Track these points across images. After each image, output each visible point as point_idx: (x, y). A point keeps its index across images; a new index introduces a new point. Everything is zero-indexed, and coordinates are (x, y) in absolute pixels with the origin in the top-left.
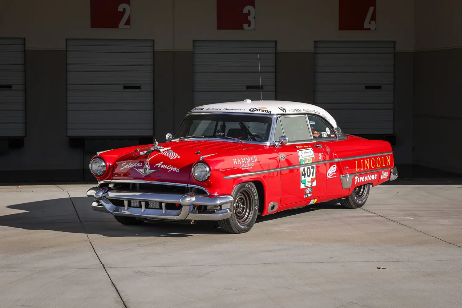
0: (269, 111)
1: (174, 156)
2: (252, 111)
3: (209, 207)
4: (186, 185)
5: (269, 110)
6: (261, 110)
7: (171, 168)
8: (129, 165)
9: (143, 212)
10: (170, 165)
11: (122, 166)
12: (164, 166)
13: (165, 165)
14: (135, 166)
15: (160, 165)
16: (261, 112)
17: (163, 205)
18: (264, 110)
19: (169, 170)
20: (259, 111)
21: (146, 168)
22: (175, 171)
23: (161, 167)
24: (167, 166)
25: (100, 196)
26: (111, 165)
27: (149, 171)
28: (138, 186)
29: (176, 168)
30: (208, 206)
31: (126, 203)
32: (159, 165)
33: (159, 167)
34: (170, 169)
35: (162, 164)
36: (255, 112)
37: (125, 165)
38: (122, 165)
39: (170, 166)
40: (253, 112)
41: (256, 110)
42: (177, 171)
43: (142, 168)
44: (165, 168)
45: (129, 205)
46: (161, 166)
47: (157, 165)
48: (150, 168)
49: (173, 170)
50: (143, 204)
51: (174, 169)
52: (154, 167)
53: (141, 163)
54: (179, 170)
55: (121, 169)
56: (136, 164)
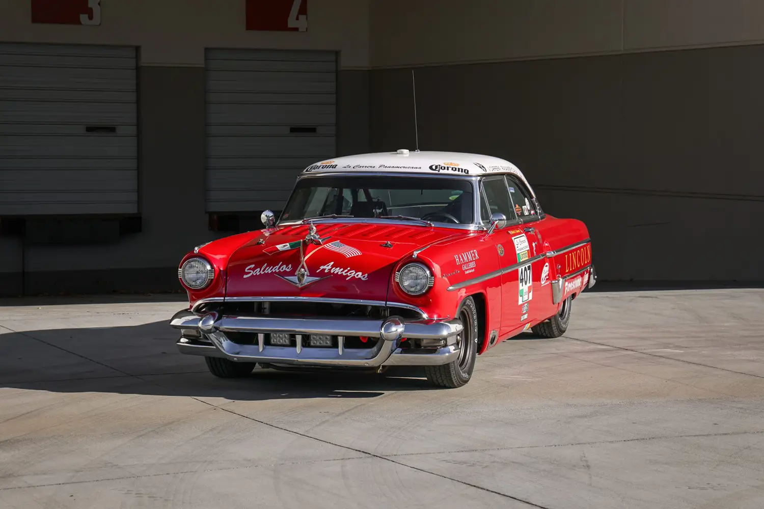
0: (465, 170)
1: (350, 252)
2: (435, 170)
3: (425, 341)
4: (383, 304)
5: (464, 168)
6: (450, 169)
7: (352, 274)
8: (262, 269)
9: (299, 354)
10: (349, 269)
11: (246, 271)
12: (338, 271)
13: (339, 268)
14: (277, 271)
15: (330, 267)
16: (450, 172)
17: (340, 340)
18: (456, 169)
19: (347, 276)
20: (448, 169)
21: (303, 275)
22: (360, 278)
23: (332, 271)
24: (342, 269)
25: (210, 327)
26: (222, 269)
27: (307, 280)
28: (267, 306)
29: (360, 274)
30: (423, 339)
31: (261, 337)
32: (327, 268)
33: (326, 271)
34: (349, 275)
35: (333, 266)
36: (442, 171)
37: (253, 269)
38: (247, 268)
39: (349, 271)
40: (437, 172)
41: (441, 168)
42: (363, 279)
43: (292, 273)
44: (339, 273)
45: (267, 342)
46: (330, 270)
47: (322, 267)
48: (309, 274)
49: (356, 277)
50: (299, 339)
51: (357, 276)
52: (317, 272)
53: (290, 266)
54: (366, 277)
55: (245, 276)
56: (278, 267)
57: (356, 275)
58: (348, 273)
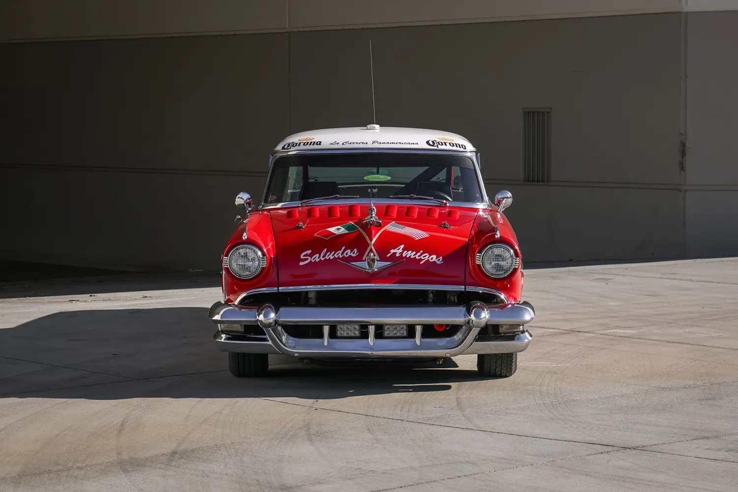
0: (462, 145)
2: (433, 146)
3: (505, 327)
4: (462, 288)
6: (448, 144)
7: (426, 257)
8: (322, 255)
9: (372, 347)
10: (421, 251)
11: (302, 257)
12: (410, 254)
13: (411, 252)
14: (341, 256)
15: (401, 251)
16: (448, 147)
17: (419, 329)
18: (453, 144)
19: (421, 260)
20: (446, 145)
21: (373, 260)
22: (435, 262)
23: (404, 255)
24: (414, 253)
25: (271, 321)
27: (378, 265)
29: (434, 257)
30: (502, 326)
31: (326, 329)
32: (398, 251)
33: (397, 255)
34: (423, 258)
35: (404, 250)
37: (311, 255)
38: (302, 255)
39: (422, 254)
41: (440, 144)
42: (438, 262)
43: (359, 258)
44: (412, 257)
46: (402, 253)
47: (392, 251)
48: (379, 259)
49: (430, 260)
50: (372, 329)
51: (432, 259)
52: (388, 256)
53: (355, 250)
54: (441, 260)
55: (301, 264)
56: (341, 252)
57: (430, 259)
58: (422, 257)
